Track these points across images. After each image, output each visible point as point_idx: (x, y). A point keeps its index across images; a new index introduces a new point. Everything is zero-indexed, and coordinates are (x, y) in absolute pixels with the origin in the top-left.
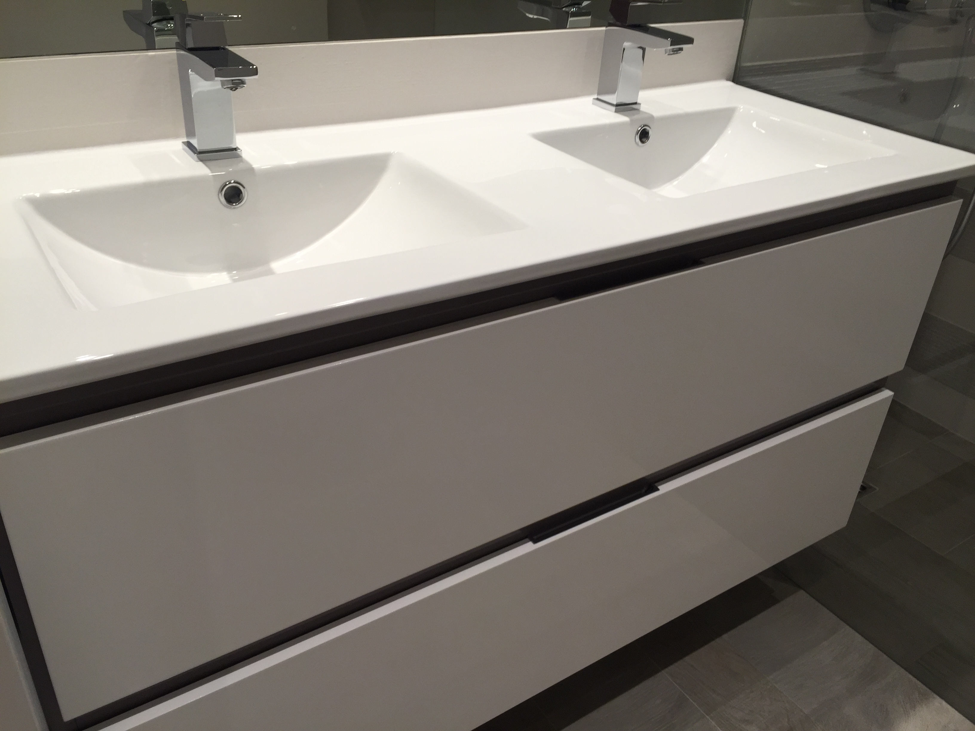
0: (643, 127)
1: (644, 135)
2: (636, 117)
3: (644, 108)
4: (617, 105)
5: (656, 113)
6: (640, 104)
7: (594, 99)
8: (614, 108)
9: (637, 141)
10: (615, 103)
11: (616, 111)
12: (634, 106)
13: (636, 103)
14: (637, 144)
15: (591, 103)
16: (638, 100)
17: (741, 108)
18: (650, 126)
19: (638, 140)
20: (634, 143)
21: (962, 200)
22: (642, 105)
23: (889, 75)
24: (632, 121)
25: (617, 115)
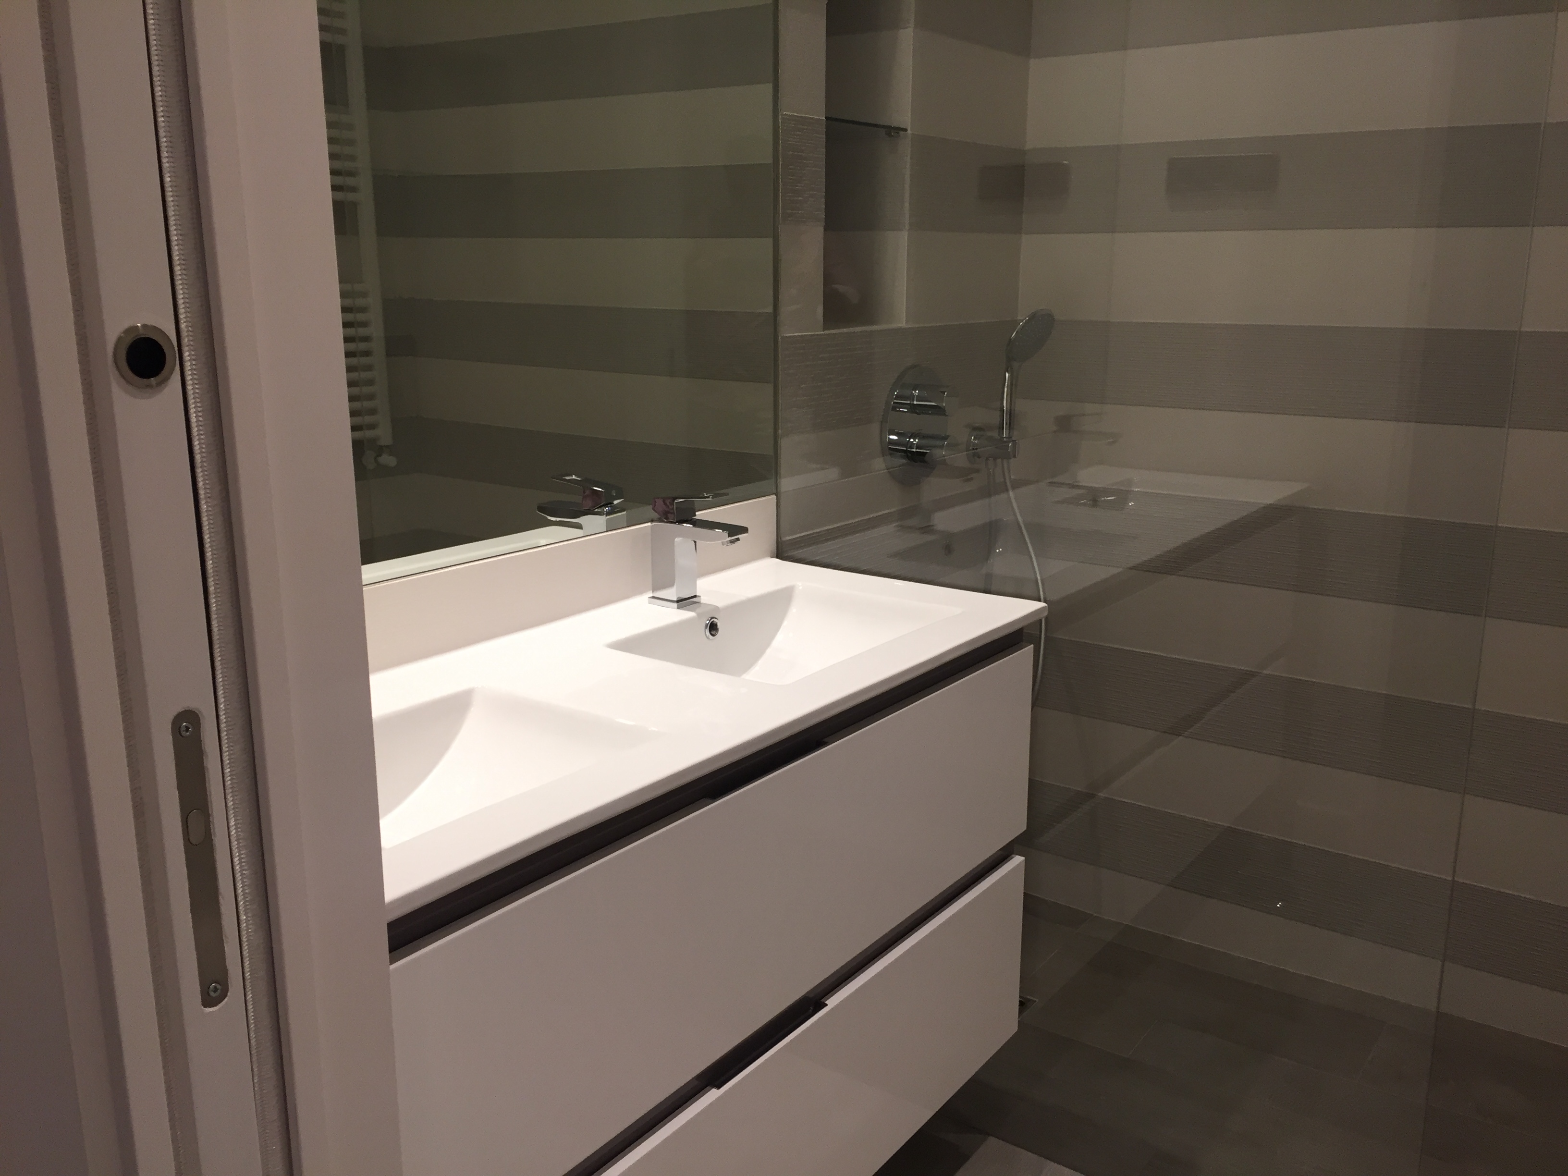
0: (711, 620)
1: (713, 628)
2: (699, 610)
3: (704, 599)
4: (678, 601)
5: (720, 604)
6: (699, 596)
7: (649, 598)
8: (675, 605)
9: (707, 635)
10: (676, 599)
11: (678, 608)
12: (694, 600)
13: (695, 596)
14: (708, 638)
15: (648, 602)
16: (697, 592)
17: (800, 585)
18: (716, 617)
19: (708, 633)
20: (706, 638)
21: (1032, 645)
22: (702, 597)
23: (927, 529)
24: (699, 615)
25: (681, 611)
